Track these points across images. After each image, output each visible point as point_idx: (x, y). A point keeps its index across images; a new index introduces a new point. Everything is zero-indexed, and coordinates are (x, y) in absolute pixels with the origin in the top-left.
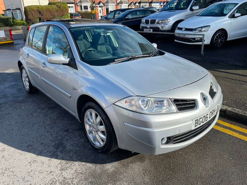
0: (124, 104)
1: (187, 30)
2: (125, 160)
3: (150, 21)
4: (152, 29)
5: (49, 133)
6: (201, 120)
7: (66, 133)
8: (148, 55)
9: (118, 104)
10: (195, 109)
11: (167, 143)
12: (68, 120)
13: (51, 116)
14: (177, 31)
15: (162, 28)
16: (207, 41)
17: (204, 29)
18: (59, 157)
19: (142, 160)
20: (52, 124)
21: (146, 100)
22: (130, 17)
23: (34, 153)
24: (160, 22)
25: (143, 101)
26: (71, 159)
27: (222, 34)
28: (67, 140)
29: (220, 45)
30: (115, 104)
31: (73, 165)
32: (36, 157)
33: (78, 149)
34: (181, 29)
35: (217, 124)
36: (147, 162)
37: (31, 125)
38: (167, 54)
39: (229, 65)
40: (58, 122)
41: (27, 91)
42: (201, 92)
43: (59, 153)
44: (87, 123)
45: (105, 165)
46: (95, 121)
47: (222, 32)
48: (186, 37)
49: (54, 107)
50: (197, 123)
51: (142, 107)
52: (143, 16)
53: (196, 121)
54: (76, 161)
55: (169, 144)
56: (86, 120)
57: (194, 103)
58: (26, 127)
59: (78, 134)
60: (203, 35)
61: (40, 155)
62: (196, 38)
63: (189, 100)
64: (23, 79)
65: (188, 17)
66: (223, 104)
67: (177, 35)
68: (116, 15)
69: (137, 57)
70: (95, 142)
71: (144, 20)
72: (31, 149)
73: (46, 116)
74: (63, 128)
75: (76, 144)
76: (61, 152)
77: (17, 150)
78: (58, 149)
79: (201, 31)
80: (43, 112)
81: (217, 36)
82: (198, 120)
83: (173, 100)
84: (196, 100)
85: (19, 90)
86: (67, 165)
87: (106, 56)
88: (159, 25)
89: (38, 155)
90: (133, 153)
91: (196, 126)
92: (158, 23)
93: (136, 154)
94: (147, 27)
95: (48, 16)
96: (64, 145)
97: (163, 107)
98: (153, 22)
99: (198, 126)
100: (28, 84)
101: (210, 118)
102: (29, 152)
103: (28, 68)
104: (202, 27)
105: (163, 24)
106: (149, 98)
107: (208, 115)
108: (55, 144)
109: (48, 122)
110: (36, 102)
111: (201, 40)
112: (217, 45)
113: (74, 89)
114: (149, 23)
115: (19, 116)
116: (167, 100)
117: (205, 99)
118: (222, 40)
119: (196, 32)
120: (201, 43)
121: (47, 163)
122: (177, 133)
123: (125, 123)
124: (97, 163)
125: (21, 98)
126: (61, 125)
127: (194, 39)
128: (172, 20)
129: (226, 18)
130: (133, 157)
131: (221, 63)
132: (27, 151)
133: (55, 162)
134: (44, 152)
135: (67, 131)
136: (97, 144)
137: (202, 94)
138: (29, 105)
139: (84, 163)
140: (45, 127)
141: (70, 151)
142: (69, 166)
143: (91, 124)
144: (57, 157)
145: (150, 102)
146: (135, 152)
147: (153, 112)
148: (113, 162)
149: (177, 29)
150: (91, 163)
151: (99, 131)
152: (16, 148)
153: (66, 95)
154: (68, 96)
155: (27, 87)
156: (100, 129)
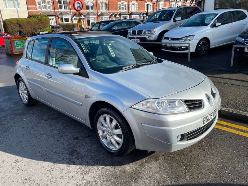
0: (141, 107)
1: (173, 39)
2: (141, 161)
3: (137, 32)
4: (139, 40)
5: (60, 142)
6: (208, 118)
7: (76, 141)
8: (150, 63)
9: (135, 107)
10: (202, 108)
11: (181, 140)
12: (74, 128)
13: (56, 126)
14: (164, 41)
15: (149, 38)
16: (193, 49)
17: (189, 38)
18: (76, 163)
19: (156, 159)
20: (60, 133)
21: (161, 102)
22: (116, 29)
23: (50, 161)
24: (147, 32)
25: (158, 103)
26: (89, 164)
27: (205, 42)
28: (80, 147)
29: (204, 52)
30: (132, 107)
31: (92, 169)
32: (53, 165)
33: (93, 154)
34: (167, 38)
35: (217, 124)
36: (161, 160)
37: (38, 136)
38: (165, 62)
39: (215, 71)
40: (66, 131)
41: (25, 104)
42: (205, 93)
43: (75, 160)
44: (100, 129)
45: (123, 167)
46: (110, 126)
47: (205, 41)
48: (173, 46)
49: (57, 118)
50: (205, 121)
51: (158, 108)
52: (128, 27)
53: (204, 118)
54: (94, 165)
55: (183, 141)
56: (99, 125)
57: (201, 103)
58: (34, 138)
59: (89, 140)
60: (189, 44)
61: (57, 163)
62: (182, 47)
63: (196, 100)
64: (20, 92)
65: (172, 27)
66: (222, 106)
67: (164, 44)
68: (101, 27)
69: (141, 65)
70: (109, 146)
71: (130, 31)
72: (46, 158)
73: (51, 126)
74: (72, 136)
75: (89, 150)
76: (77, 158)
77: (31, 160)
78: (73, 156)
79: (186, 40)
80: (47, 123)
81: (201, 45)
82: (205, 118)
83: (184, 100)
84: (202, 100)
85: (16, 103)
86: (86, 169)
87: (112, 65)
88: (146, 35)
89: (55, 163)
90: (149, 152)
91: (204, 124)
92: (145, 33)
93: (152, 153)
94: (134, 37)
95: (29, 29)
96: (78, 152)
97: (175, 108)
98: (140, 32)
99: (206, 123)
100: (27, 97)
101: (214, 116)
102: (44, 160)
103: (29, 81)
104: (187, 37)
105: (149, 35)
106: (164, 100)
107: (212, 113)
108: (69, 152)
109: (56, 132)
110: (37, 114)
111: (187, 48)
112: (201, 53)
113: (86, 96)
114: (135, 34)
115: (24, 129)
116: (179, 101)
117: (209, 99)
118: (206, 48)
119: (182, 41)
120: (187, 51)
121: (66, 169)
122: (190, 130)
123: (143, 124)
124: (115, 165)
125: (20, 111)
126: (69, 133)
127: (181, 47)
128: (157, 31)
129: (208, 27)
130: (147, 157)
131: (208, 68)
132: (42, 161)
133: (74, 168)
134: (59, 159)
135: (77, 139)
136: (112, 148)
137: (207, 95)
138: (31, 117)
139: (102, 166)
140: (53, 137)
141: (85, 157)
142: (89, 170)
143: (105, 128)
144: (74, 163)
145: (165, 103)
146: (151, 151)
147: (168, 113)
148: (130, 163)
149: (163, 39)
150: (109, 166)
151: (114, 135)
152: (30, 159)
153: (76, 104)
154: (79, 105)
155: (24, 100)
156: (115, 133)
